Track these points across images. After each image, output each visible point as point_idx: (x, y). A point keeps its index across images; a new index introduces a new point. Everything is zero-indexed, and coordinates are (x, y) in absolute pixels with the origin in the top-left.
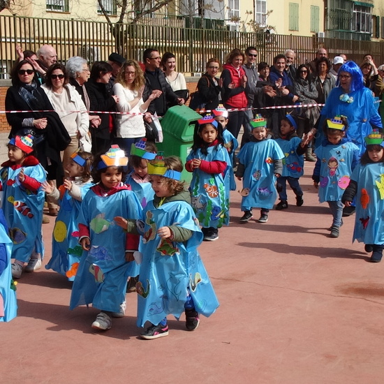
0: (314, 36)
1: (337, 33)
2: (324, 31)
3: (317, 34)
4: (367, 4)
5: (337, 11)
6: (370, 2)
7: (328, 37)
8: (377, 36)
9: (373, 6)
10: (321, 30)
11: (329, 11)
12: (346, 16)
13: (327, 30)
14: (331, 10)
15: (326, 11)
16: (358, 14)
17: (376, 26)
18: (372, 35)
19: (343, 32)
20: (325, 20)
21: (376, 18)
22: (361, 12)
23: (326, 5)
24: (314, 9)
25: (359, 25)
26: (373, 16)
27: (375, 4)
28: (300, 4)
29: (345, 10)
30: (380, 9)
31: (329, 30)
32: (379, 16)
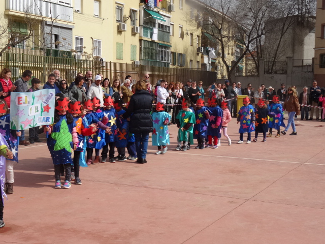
0: (133, 63)
1: (148, 62)
2: (140, 60)
3: (135, 62)
4: (167, 45)
5: (149, 48)
6: (169, 44)
7: (142, 64)
8: (174, 64)
9: (171, 46)
10: (137, 60)
11: (142, 48)
12: (154, 52)
14: (144, 48)
15: (140, 48)
16: (162, 51)
17: (174, 58)
18: (171, 64)
19: (152, 61)
20: (140, 53)
21: (174, 54)
22: (163, 49)
23: (141, 45)
24: (133, 47)
25: (162, 57)
26: (172, 52)
27: (172, 45)
28: (124, 43)
29: (153, 48)
30: (175, 48)
31: (142, 60)
32: (176, 52)
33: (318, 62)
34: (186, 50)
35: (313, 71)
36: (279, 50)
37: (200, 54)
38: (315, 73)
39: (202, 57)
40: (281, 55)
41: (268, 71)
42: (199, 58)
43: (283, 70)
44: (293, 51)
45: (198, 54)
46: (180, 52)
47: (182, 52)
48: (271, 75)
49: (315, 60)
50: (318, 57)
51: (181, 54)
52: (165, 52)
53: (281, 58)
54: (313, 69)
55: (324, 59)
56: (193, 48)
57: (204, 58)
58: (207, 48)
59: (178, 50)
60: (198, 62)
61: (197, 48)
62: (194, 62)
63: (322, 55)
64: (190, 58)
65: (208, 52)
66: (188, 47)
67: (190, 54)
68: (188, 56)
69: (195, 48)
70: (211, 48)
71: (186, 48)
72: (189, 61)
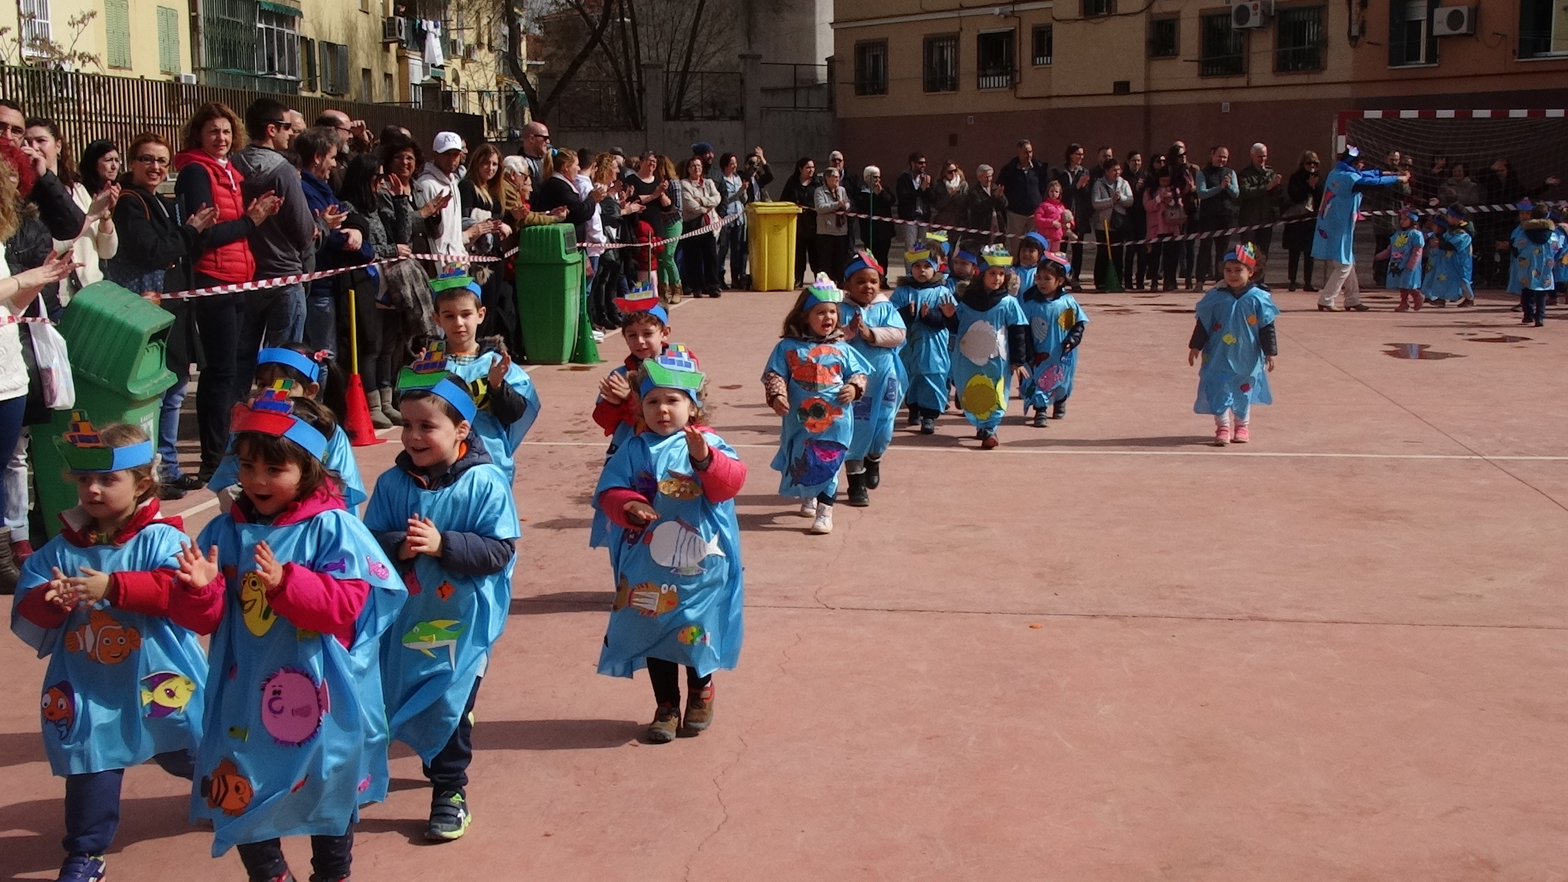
0: (171, 80)
1: (224, 76)
2: (194, 70)
3: (178, 79)
4: (288, 8)
5: (224, 23)
6: (293, 5)
7: (202, 83)
8: (312, 88)
9: (301, 15)
10: (185, 70)
11: (201, 23)
12: (243, 36)
13: (200, 69)
14: (208, 20)
15: (194, 22)
16: (269, 32)
17: (309, 63)
18: (302, 85)
19: (238, 75)
20: (194, 44)
21: (307, 43)
22: (274, 26)
23: (193, 7)
24: (167, 14)
25: (271, 59)
26: (304, 39)
27: (303, 9)
29: (240, 21)
30: (315, 22)
31: (205, 69)
32: (314, 37)
33: (848, 72)
34: (351, 29)
35: (831, 106)
36: (701, 31)
37: (393, 47)
38: (840, 114)
39: (402, 59)
40: (712, 48)
41: (669, 110)
42: (393, 68)
43: (713, 105)
44: (750, 34)
45: (386, 47)
46: (333, 41)
47: (338, 38)
48: (688, 125)
49: (837, 65)
50: (850, 53)
51: (331, 46)
52: (281, 35)
53: (714, 61)
54: (831, 100)
55: (870, 61)
56: (372, 22)
57: (411, 61)
58: (418, 21)
59: (325, 28)
60: (388, 76)
61: (383, 23)
62: (377, 76)
63: (862, 49)
64: (362, 62)
65: (419, 39)
66: (353, 19)
67: (366, 46)
68: (356, 54)
69: (376, 22)
70: (431, 23)
71: (350, 22)
72: (360, 73)
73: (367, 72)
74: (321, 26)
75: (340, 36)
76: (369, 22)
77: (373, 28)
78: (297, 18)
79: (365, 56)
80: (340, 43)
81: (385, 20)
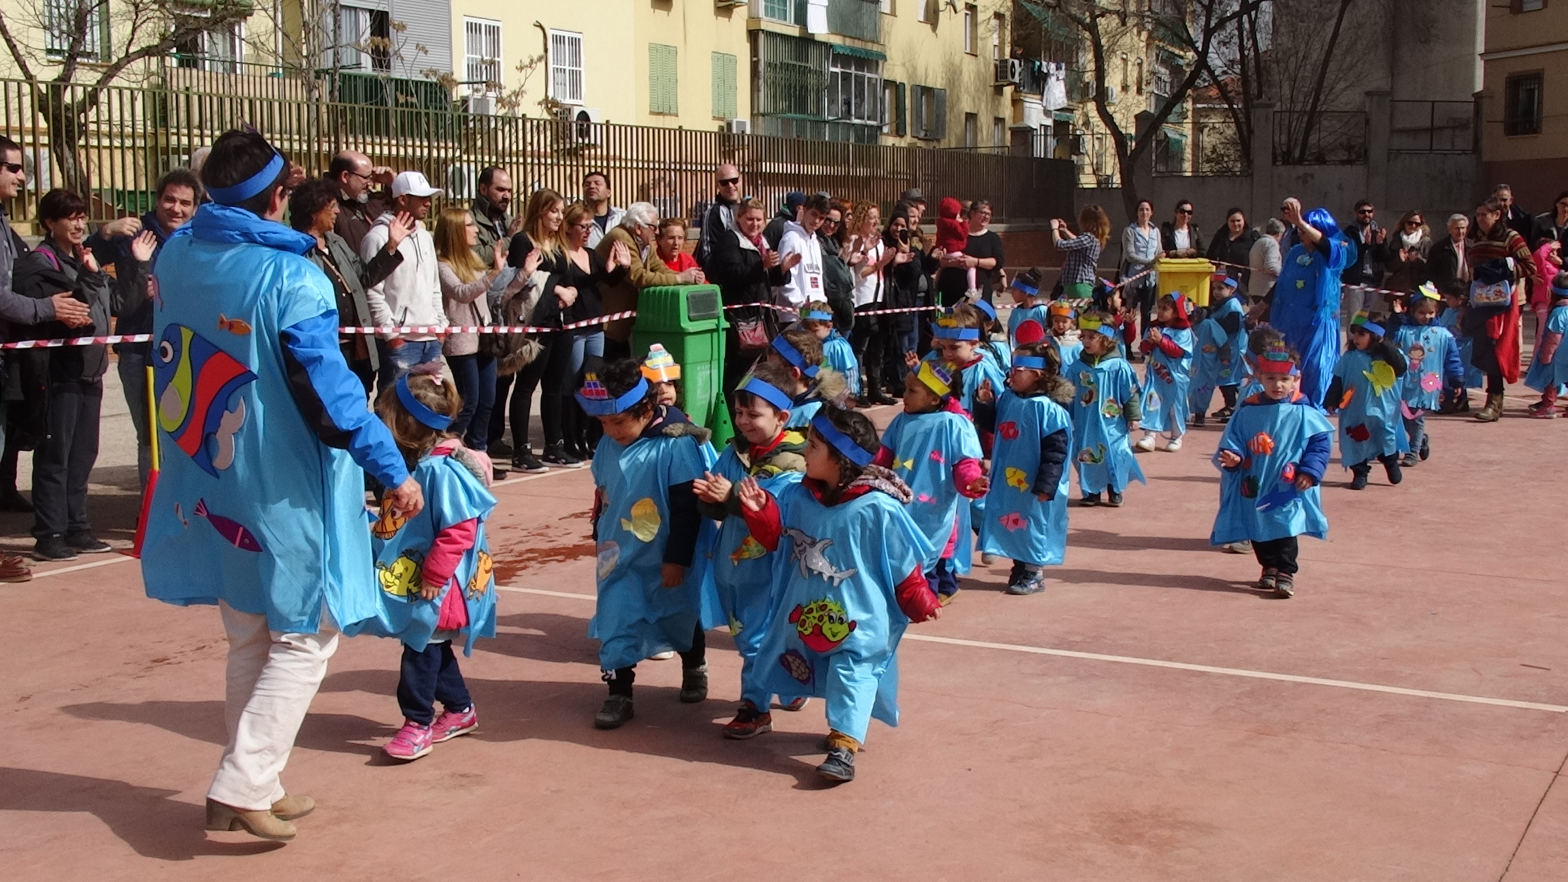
0: (721, 128)
1: (786, 123)
2: (752, 115)
3: (729, 125)
4: (867, 52)
5: (790, 67)
6: (875, 48)
7: (761, 132)
8: (899, 131)
9: (884, 58)
10: (742, 114)
11: (763, 67)
12: (812, 80)
13: (759, 114)
14: (768, 65)
15: (754, 67)
16: (846, 77)
17: (897, 108)
18: (886, 130)
19: (803, 121)
20: (754, 88)
21: (896, 88)
22: (853, 71)
23: (754, 52)
24: (723, 61)
25: (847, 103)
26: (888, 84)
27: (890, 53)
28: (680, 45)
29: (809, 65)
30: (907, 65)
31: (763, 115)
32: (906, 82)
33: (1497, 110)
34: (953, 74)
35: (1476, 149)
36: (1332, 66)
37: (1008, 90)
38: (1486, 156)
39: (1016, 102)
40: (1342, 85)
41: (1289, 152)
42: (1007, 112)
43: (1349, 148)
44: (1394, 68)
45: (998, 90)
46: (929, 85)
47: (936, 81)
49: (1484, 103)
50: (1500, 88)
51: (926, 91)
52: (860, 81)
53: (1343, 98)
54: (1477, 140)
55: (1522, 96)
56: (982, 64)
57: (1027, 105)
58: (1038, 63)
59: (921, 71)
60: (999, 121)
61: (996, 66)
62: (985, 120)
63: (1515, 82)
64: (966, 106)
65: (1038, 82)
66: (957, 61)
67: (972, 89)
68: (958, 98)
69: (986, 65)
70: (1053, 66)
71: (952, 64)
72: (963, 117)
73: (971, 117)
74: (915, 69)
75: (939, 80)
76: (978, 64)
77: (983, 70)
78: (881, 63)
79: (970, 100)
80: (939, 87)
81: (998, 63)
